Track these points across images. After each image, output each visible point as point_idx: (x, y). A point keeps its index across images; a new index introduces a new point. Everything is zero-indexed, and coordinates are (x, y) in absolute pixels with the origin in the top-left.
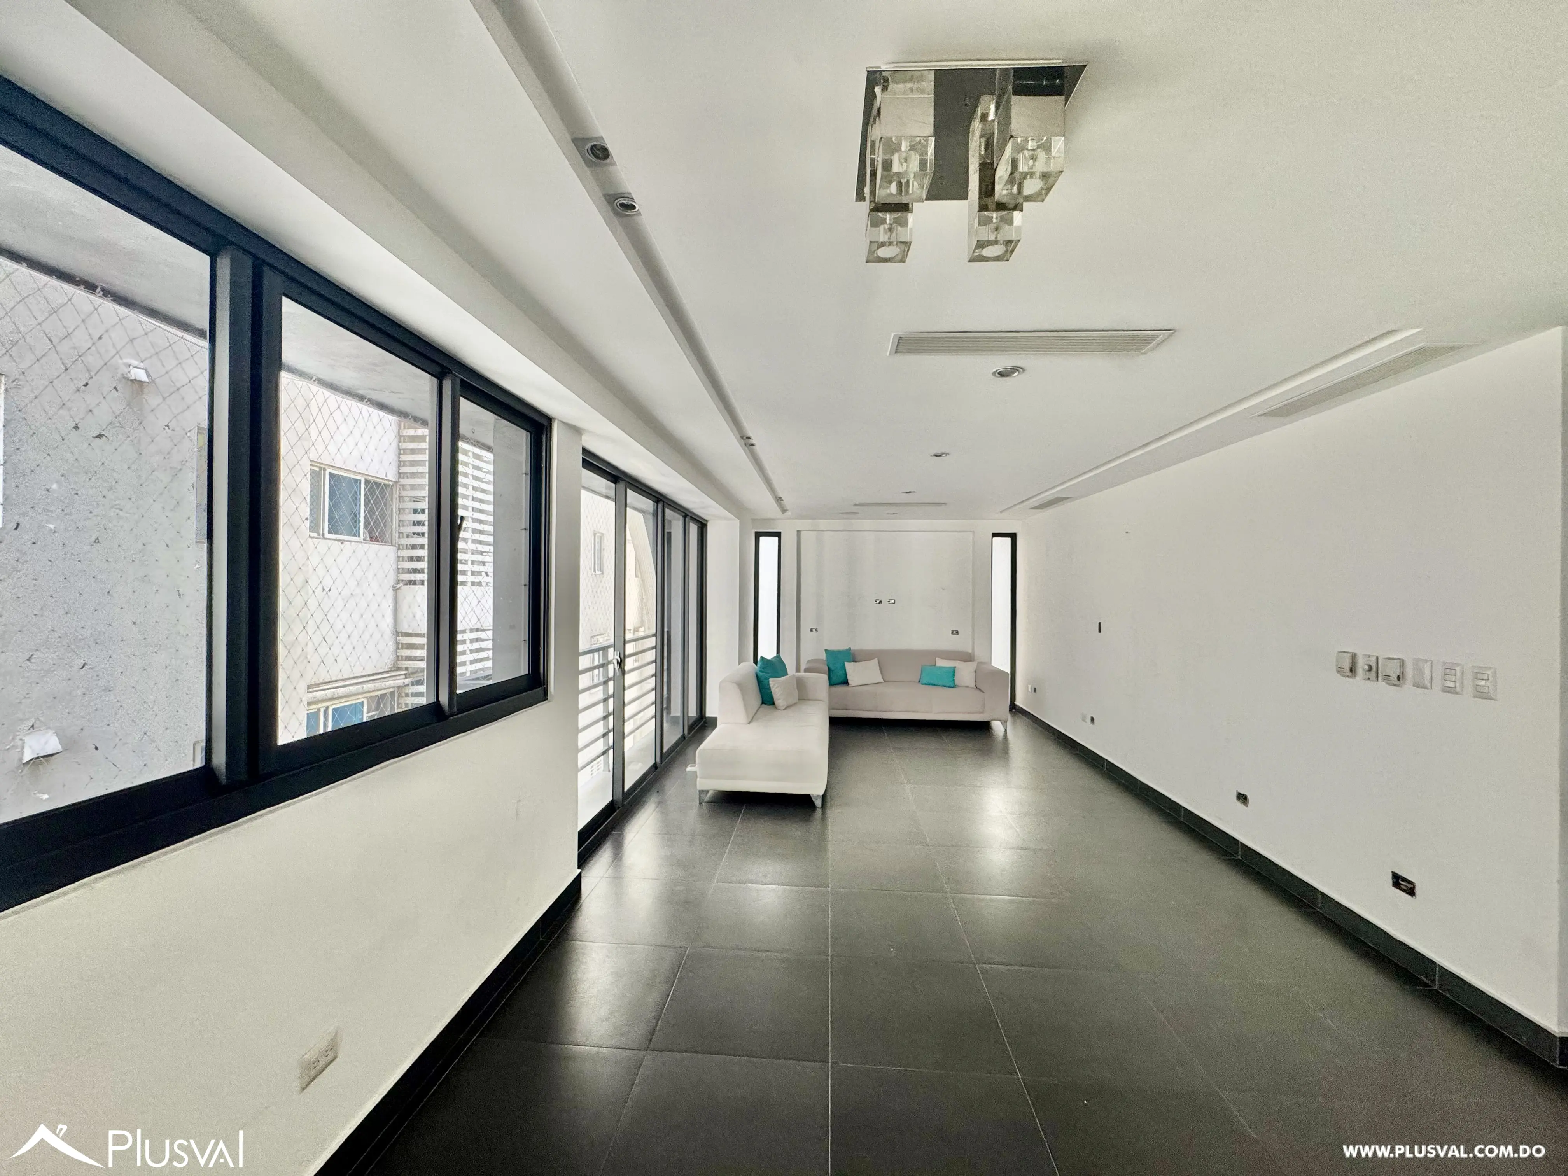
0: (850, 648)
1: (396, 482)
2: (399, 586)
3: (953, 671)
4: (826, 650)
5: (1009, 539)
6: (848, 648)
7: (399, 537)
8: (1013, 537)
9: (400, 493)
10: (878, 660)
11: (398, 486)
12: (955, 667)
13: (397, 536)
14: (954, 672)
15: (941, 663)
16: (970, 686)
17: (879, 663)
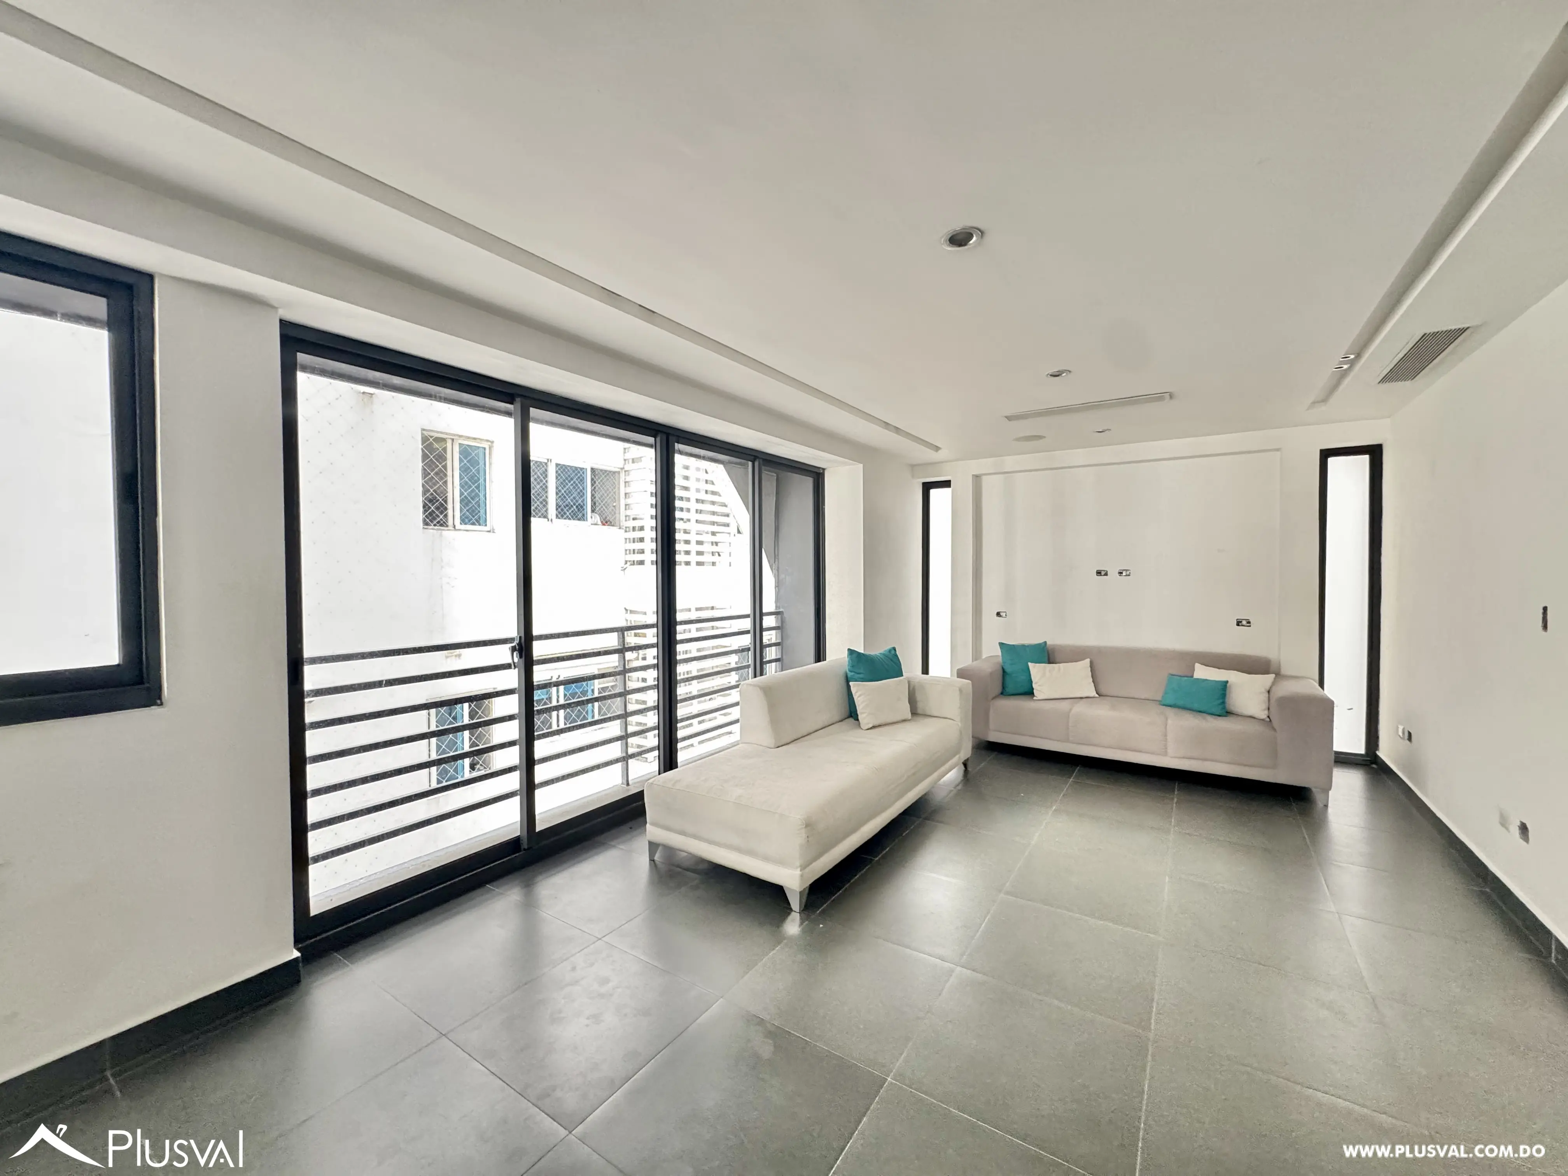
0: (1045, 642)
1: (622, 469)
2: (626, 566)
3: (1223, 688)
4: (1001, 644)
5: (1366, 458)
6: (1041, 642)
7: (626, 521)
8: (1375, 453)
9: (625, 479)
10: (1091, 663)
11: (624, 472)
12: (1227, 682)
13: (624, 519)
14: (1226, 686)
15: (1202, 672)
16: (1256, 715)
17: (1091, 667)
